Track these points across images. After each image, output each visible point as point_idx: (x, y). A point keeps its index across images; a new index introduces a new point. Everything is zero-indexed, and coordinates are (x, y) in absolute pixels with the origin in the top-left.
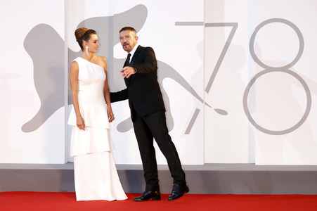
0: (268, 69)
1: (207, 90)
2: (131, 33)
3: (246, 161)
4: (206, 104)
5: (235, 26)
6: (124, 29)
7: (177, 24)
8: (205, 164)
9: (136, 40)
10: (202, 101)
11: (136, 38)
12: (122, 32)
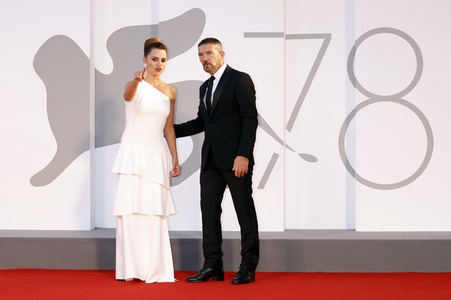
0: (374, 98)
1: (289, 127)
2: (214, 48)
3: (342, 226)
4: (287, 146)
5: (327, 38)
6: (205, 42)
7: (247, 35)
8: (286, 230)
9: (222, 56)
10: (282, 143)
11: (222, 54)
12: (202, 46)
